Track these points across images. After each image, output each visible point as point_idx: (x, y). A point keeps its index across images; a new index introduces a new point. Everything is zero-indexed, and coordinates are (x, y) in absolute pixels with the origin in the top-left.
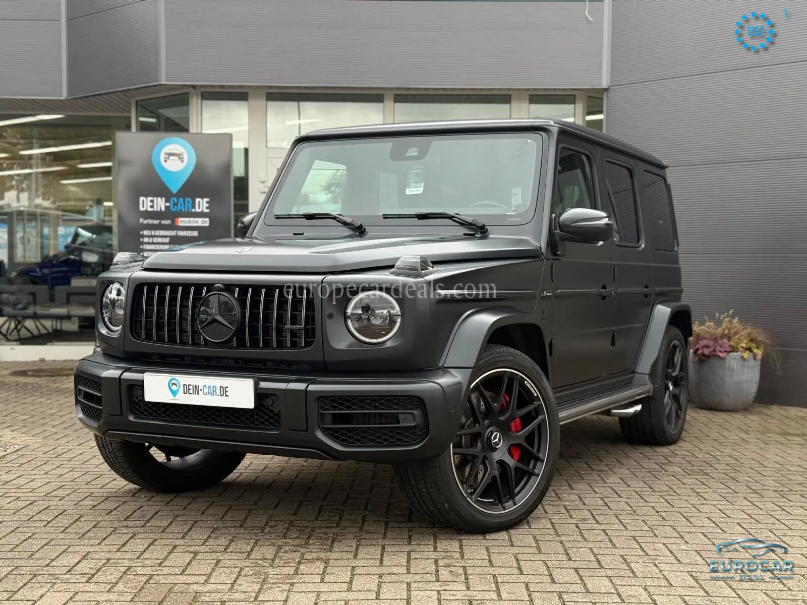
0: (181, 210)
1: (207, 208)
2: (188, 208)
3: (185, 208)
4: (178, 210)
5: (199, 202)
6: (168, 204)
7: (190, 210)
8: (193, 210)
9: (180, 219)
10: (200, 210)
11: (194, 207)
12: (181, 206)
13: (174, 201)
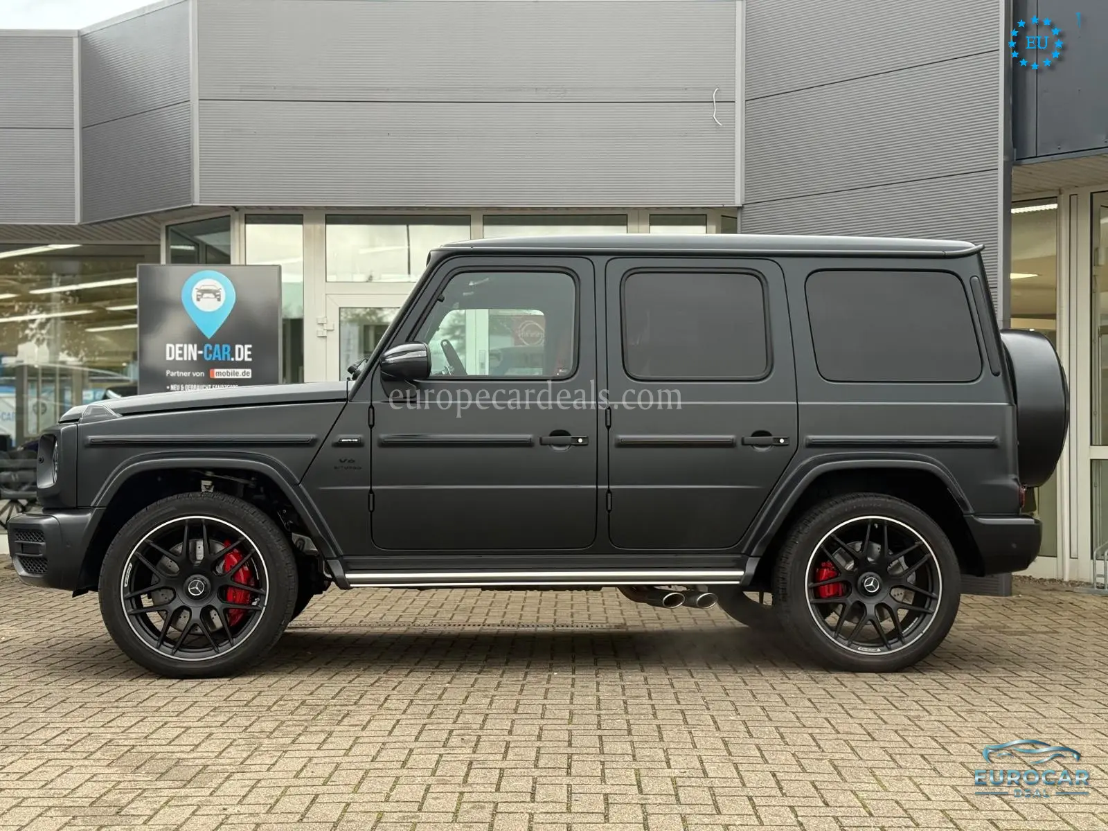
0: (217, 359)
1: (249, 356)
2: (226, 356)
3: (221, 357)
4: (214, 359)
5: (239, 349)
6: (201, 352)
7: (229, 359)
8: (233, 359)
9: (216, 370)
10: (241, 359)
11: (233, 355)
12: (217, 354)
13: (208, 348)
